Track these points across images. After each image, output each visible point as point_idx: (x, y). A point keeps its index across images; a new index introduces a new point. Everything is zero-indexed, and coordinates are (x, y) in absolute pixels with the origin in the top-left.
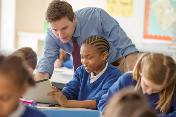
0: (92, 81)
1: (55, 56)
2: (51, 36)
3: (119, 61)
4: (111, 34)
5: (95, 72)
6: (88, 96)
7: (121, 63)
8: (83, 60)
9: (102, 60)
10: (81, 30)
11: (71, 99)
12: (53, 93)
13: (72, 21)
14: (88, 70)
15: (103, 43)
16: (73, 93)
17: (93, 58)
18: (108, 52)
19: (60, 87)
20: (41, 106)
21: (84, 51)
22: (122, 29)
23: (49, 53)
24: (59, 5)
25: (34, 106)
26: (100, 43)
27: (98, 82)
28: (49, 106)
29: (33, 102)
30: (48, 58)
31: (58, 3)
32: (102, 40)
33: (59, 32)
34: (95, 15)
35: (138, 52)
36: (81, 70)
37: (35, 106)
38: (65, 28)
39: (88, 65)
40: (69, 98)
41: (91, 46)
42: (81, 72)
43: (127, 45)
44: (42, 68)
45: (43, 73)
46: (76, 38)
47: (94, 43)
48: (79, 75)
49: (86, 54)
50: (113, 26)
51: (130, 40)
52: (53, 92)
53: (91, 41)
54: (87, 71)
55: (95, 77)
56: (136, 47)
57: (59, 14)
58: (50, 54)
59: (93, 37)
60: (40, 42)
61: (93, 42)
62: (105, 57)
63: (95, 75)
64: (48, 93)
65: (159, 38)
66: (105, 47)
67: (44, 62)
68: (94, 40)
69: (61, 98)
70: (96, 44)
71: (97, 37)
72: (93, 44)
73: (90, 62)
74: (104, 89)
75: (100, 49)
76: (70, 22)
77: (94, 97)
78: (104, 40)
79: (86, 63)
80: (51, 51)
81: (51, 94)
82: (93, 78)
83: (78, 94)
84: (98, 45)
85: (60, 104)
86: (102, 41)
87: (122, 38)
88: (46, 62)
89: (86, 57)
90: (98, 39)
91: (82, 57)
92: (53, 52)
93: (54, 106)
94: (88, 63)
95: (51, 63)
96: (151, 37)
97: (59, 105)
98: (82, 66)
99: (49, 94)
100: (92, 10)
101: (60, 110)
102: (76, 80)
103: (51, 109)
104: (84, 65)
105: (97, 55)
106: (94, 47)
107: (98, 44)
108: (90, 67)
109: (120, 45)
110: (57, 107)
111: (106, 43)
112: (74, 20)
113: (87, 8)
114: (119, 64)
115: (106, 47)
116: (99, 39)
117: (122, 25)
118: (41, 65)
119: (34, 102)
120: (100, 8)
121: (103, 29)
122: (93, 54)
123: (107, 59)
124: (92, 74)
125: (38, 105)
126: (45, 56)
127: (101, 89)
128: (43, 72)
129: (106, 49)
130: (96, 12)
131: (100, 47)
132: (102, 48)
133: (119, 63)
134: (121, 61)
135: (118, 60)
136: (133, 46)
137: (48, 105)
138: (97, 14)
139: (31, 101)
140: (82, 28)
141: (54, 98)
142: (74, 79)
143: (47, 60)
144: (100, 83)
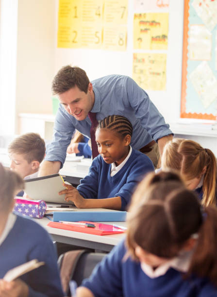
0: (113, 174)
1: (68, 139)
2: (64, 114)
3: (151, 146)
4: (140, 109)
5: (117, 162)
6: (111, 192)
7: (153, 148)
8: (100, 149)
9: (125, 146)
10: (101, 104)
11: (87, 198)
12: (66, 192)
13: (86, 92)
14: (106, 160)
15: (123, 124)
16: (92, 192)
17: (113, 145)
18: (131, 135)
19: (75, 183)
20: (52, 207)
21: (101, 137)
22: (152, 104)
23: (61, 135)
24: (67, 72)
25: (42, 207)
26: (120, 125)
27: (120, 173)
28: (62, 207)
29: (40, 202)
30: (59, 141)
31: (67, 69)
32: (122, 120)
33: (69, 107)
34: (120, 84)
35: (173, 134)
36: (99, 161)
37: (44, 208)
38: (76, 101)
39: (108, 155)
40: (86, 196)
41: (109, 130)
42: (98, 164)
43: (157, 124)
44: (52, 155)
45: (53, 162)
46: (96, 114)
47: (113, 125)
48: (96, 168)
49: (103, 141)
50: (142, 100)
51: (162, 118)
52: (66, 190)
53: (108, 123)
54: (106, 162)
55: (116, 168)
56: (170, 128)
57: (66, 83)
58: (63, 137)
59: (110, 117)
60: (47, 124)
61: (110, 124)
62: (127, 142)
63: (117, 165)
64: (60, 191)
65: (200, 116)
66: (126, 129)
67: (55, 147)
68: (112, 121)
69: (76, 198)
70: (115, 126)
71: (115, 117)
72: (110, 127)
73: (109, 150)
74: (129, 182)
75: (120, 132)
76: (83, 92)
77: (117, 194)
78: (124, 121)
79: (105, 152)
80: (63, 133)
81: (63, 193)
82: (115, 170)
83: (97, 192)
84: (117, 128)
85: (75, 204)
86: (122, 122)
87: (152, 115)
88: (57, 147)
89: (104, 144)
90: (116, 120)
91: (99, 144)
92: (65, 134)
93: (68, 207)
94: (107, 152)
95: (63, 149)
96: (190, 116)
97: (74, 206)
98: (99, 156)
99: (61, 193)
100: (117, 78)
101: (76, 212)
102: (94, 174)
103: (64, 211)
104: (102, 154)
105: (117, 141)
106: (112, 130)
107: (117, 126)
108: (110, 157)
109: (149, 124)
110: (71, 208)
111: (127, 123)
112: (90, 90)
113: (110, 76)
114: (151, 150)
115: (128, 129)
116: (118, 119)
117: (152, 98)
118: (51, 151)
119: (42, 202)
120: (126, 75)
121: (129, 103)
122: (112, 140)
123: (130, 144)
124: (113, 165)
125: (48, 205)
126: (56, 139)
127: (125, 182)
128: (53, 160)
129: (128, 132)
130: (121, 80)
131: (120, 129)
132: (123, 131)
133: (151, 147)
134: (153, 146)
135: (149, 144)
136: (167, 127)
137: (60, 206)
138: (123, 83)
139: (38, 201)
140: (103, 100)
141: (67, 197)
142: (90, 174)
143: (59, 145)
144: (123, 175)
